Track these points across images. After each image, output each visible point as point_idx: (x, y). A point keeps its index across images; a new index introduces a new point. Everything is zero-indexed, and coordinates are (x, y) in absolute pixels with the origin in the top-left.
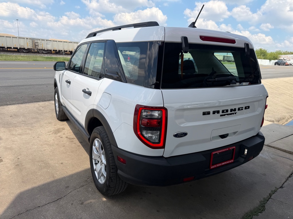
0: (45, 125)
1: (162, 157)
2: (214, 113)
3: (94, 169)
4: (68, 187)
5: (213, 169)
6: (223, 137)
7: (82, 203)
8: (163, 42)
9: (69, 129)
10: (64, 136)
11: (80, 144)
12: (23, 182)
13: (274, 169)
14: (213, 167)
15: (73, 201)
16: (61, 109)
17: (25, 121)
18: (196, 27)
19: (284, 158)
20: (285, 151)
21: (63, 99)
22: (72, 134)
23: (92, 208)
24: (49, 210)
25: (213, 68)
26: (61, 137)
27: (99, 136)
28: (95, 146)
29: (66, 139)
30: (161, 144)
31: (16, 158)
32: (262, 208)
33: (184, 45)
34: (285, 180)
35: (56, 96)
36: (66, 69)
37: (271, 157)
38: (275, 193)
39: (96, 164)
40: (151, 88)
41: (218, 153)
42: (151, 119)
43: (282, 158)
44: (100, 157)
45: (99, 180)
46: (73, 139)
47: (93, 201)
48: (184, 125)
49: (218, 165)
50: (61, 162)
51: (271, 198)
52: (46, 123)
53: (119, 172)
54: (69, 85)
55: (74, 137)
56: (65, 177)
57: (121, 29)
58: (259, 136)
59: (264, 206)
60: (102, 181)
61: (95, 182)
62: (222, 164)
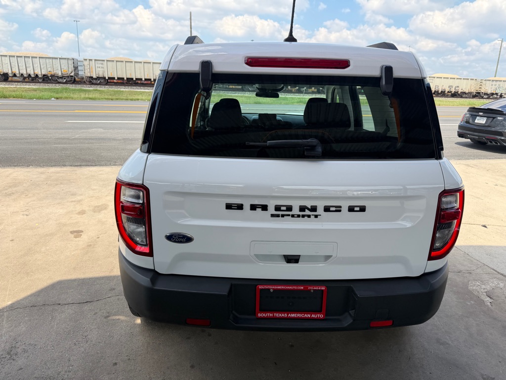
1: (154, 271)
5: (264, 318)
7: (107, 317)
14: (264, 315)
41: (272, 290)
49: (277, 315)
62: (289, 315)
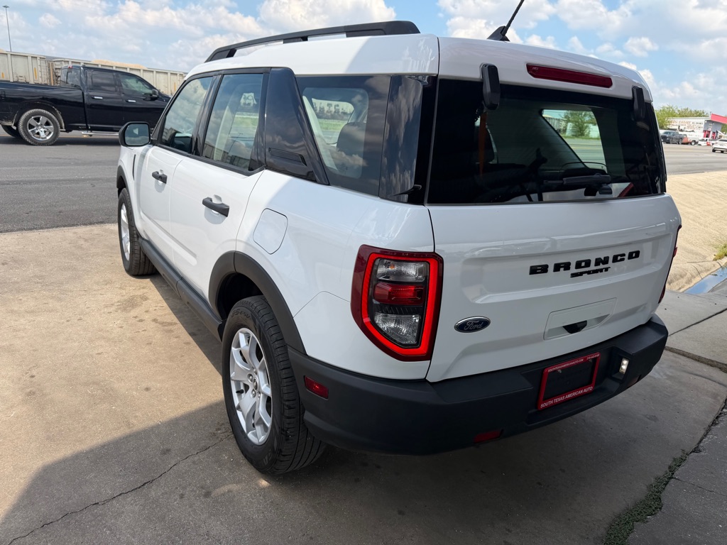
0: (95, 287)
1: (424, 381)
2: (557, 268)
3: (236, 405)
4: (168, 450)
5: (545, 409)
6: (573, 328)
7: (207, 494)
8: (433, 79)
9: (160, 298)
10: (146, 317)
11: (190, 339)
12: (48, 438)
13: (677, 404)
14: (546, 404)
15: (184, 488)
16: (136, 248)
17: (41, 277)
18: (508, 40)
19: (696, 377)
20: (698, 359)
21: (141, 218)
22: (169, 311)
23: (234, 506)
24: (123, 512)
25: (538, 150)
26: (141, 321)
27: (251, 323)
28: (238, 345)
29: (153, 325)
30: (423, 349)
31: (26, 373)
32: (652, 503)
33: (487, 88)
34: (703, 432)
35: (124, 212)
36: (153, 143)
37: (665, 374)
38: (683, 464)
39: (239, 392)
40: (399, 201)
41: (560, 371)
42: (398, 283)
43: (692, 377)
44: (250, 375)
45: (250, 435)
46: (171, 324)
47: (234, 487)
48: (482, 301)
49: (557, 400)
50: (144, 385)
51: (673, 476)
52: (97, 283)
53: (308, 416)
54: (163, 187)
55: (175, 320)
56: (158, 426)
57: (309, 39)
58: (654, 325)
59: (660, 499)
60: (258, 437)
61: (236, 437)
62: (567, 397)
